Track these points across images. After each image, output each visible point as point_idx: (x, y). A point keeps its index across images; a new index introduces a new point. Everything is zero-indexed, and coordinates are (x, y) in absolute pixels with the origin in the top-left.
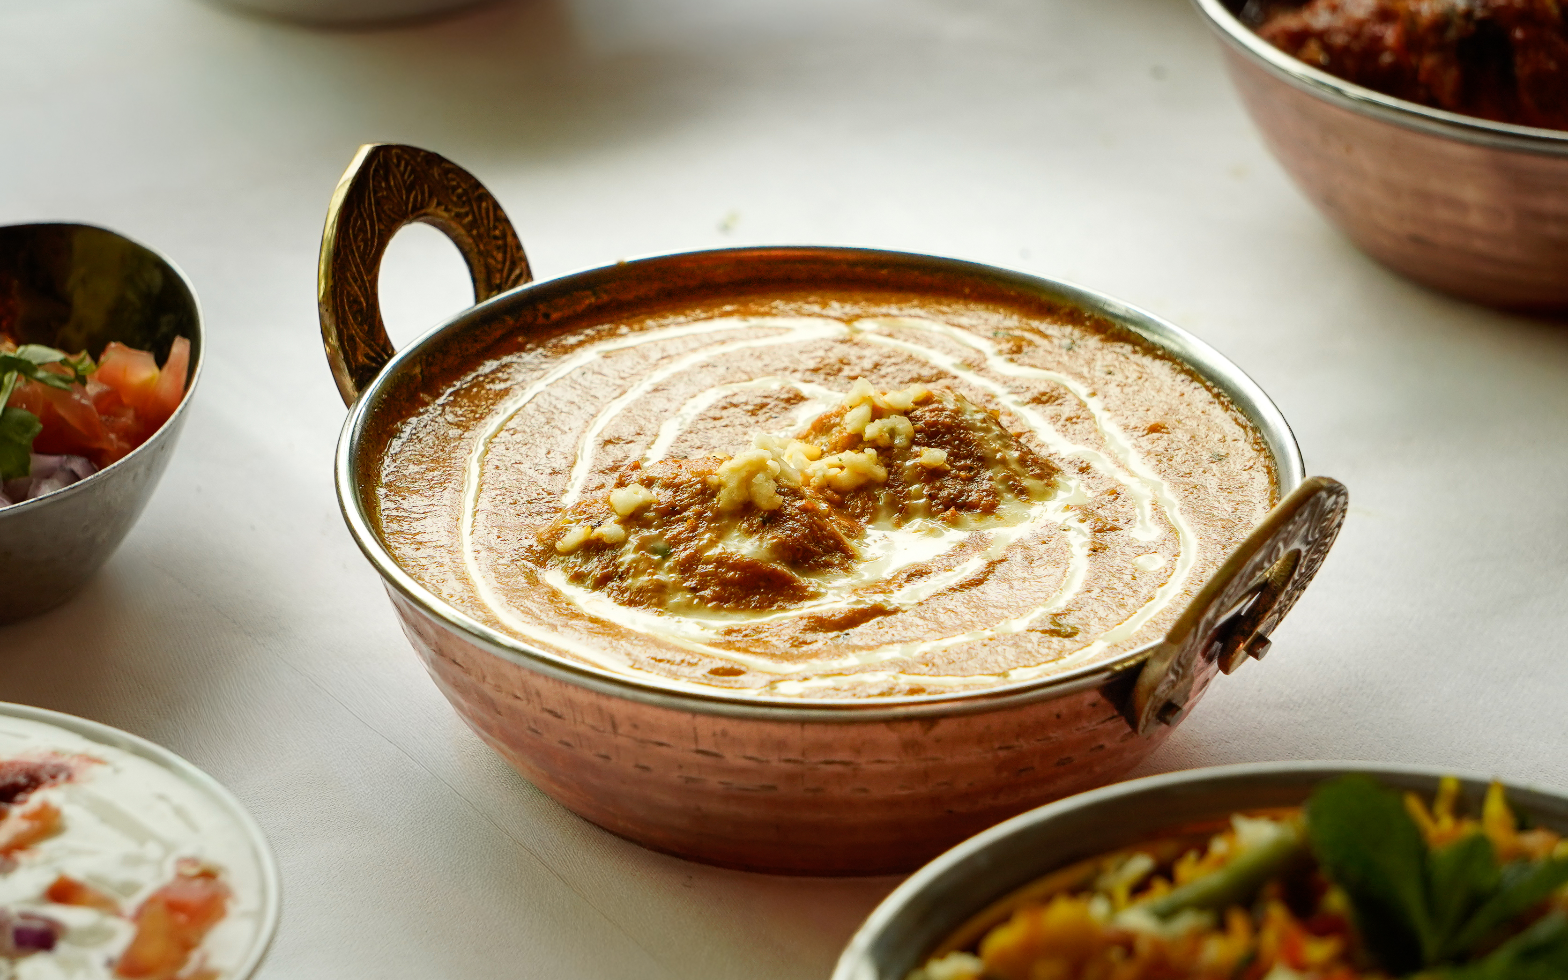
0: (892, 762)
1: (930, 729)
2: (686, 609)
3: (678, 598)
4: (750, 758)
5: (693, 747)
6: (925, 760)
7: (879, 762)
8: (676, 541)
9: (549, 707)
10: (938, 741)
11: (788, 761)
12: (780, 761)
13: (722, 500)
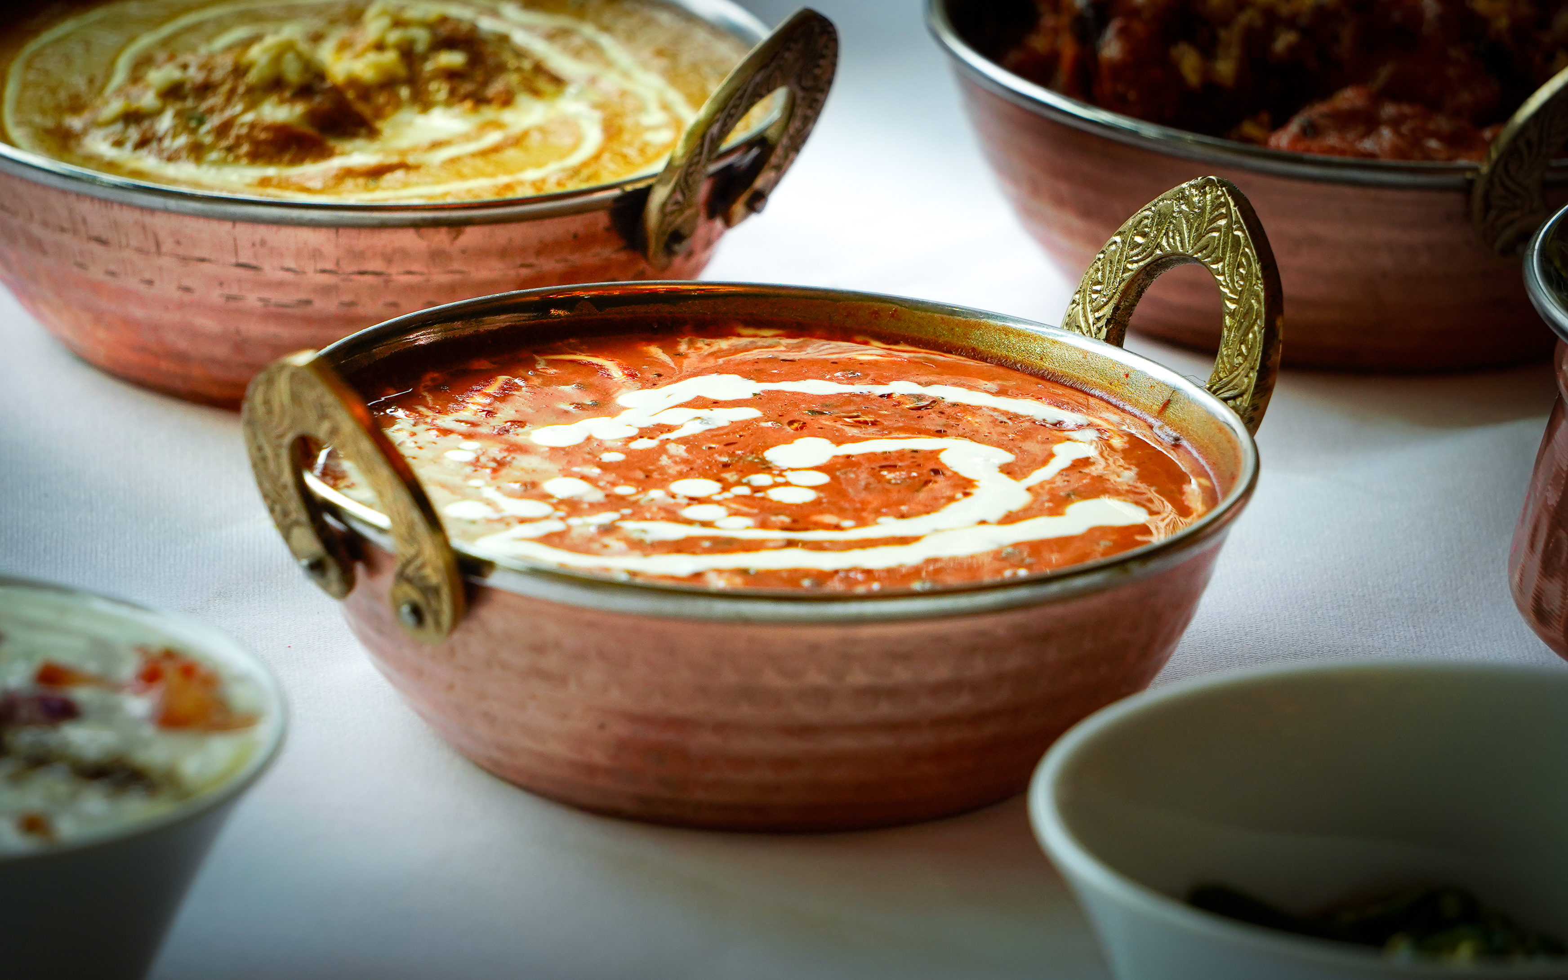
0: (421, 274)
1: (456, 238)
2: (222, 163)
3: (214, 155)
4: (288, 270)
5: (233, 260)
6: (452, 272)
7: (409, 273)
8: (211, 111)
9: (95, 234)
10: (464, 252)
11: (324, 271)
12: (316, 271)
13: (252, 77)
